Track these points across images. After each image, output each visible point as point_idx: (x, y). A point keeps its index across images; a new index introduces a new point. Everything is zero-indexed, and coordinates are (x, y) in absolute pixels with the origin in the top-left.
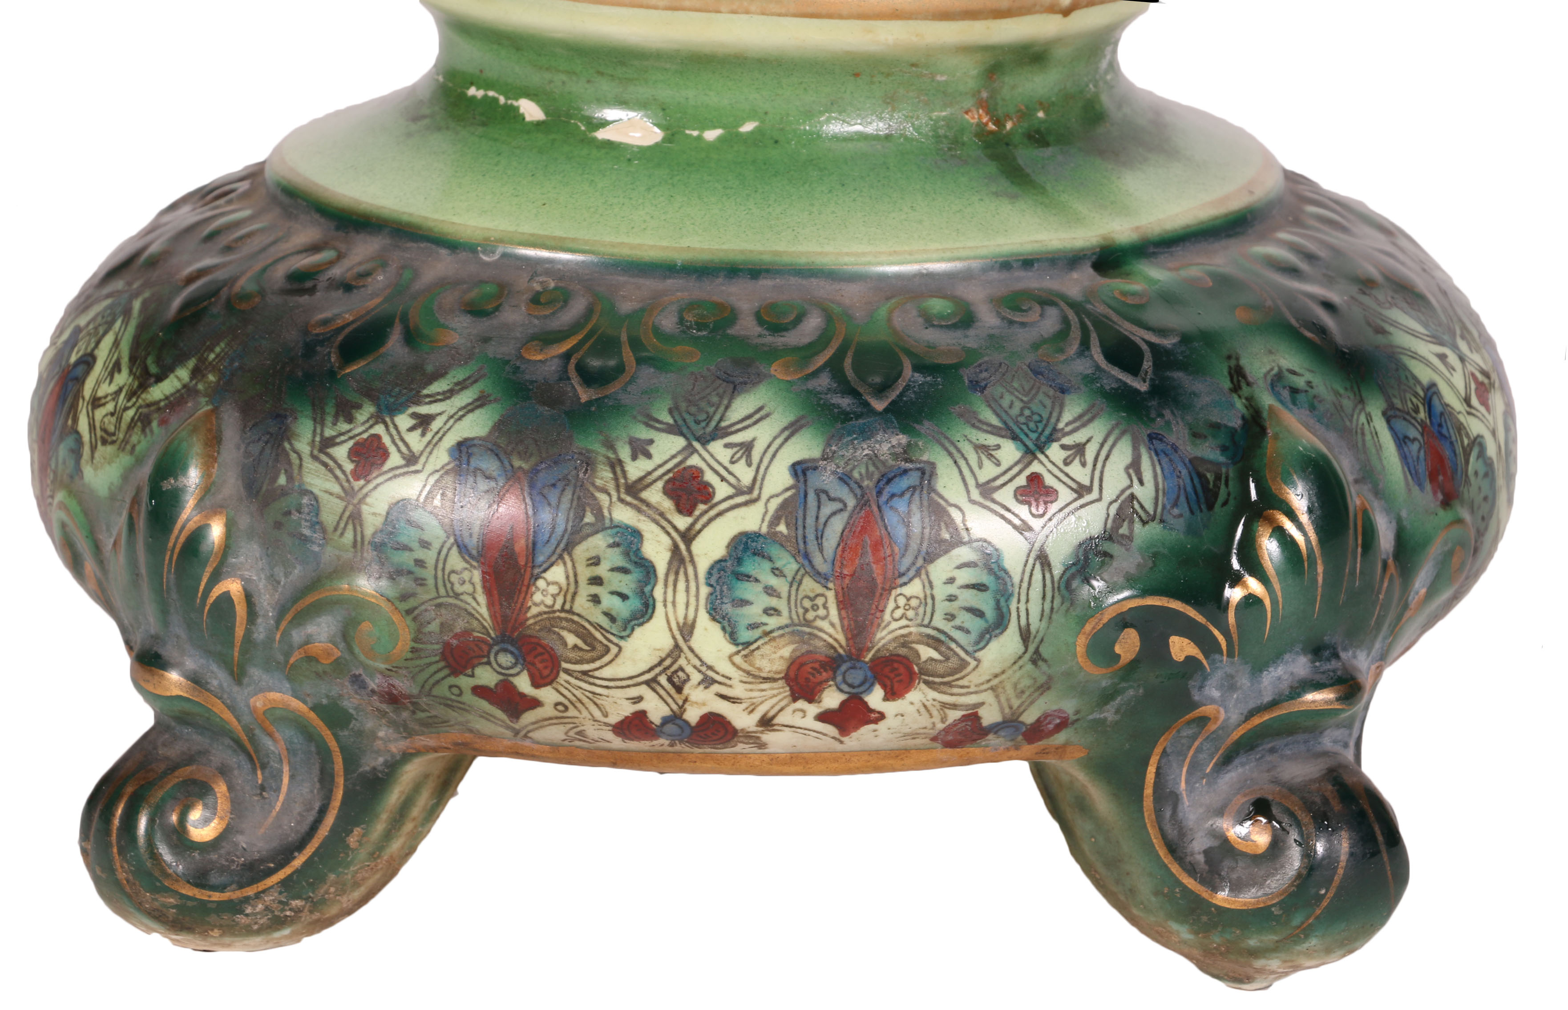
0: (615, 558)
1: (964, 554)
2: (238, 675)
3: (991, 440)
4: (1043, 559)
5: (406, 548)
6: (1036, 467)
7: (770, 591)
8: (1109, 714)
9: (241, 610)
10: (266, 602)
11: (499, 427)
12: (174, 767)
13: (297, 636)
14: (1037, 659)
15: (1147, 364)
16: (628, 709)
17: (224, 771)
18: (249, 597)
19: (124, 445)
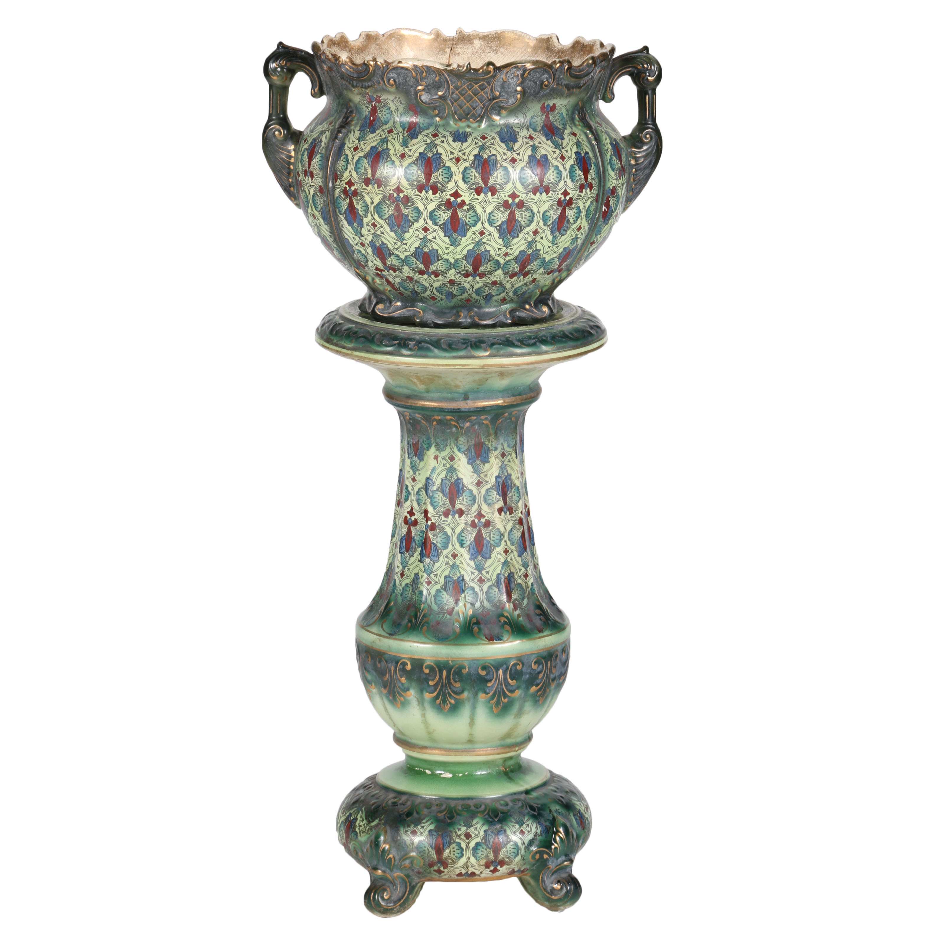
0: (457, 847)
1: (512, 843)
2: (392, 870)
3: (514, 824)
4: (524, 843)
5: (422, 848)
6: (521, 828)
7: (482, 851)
8: (534, 868)
9: (393, 860)
10: (397, 858)
11: (436, 827)
12: (380, 887)
13: (403, 863)
14: (523, 859)
15: (536, 810)
16: (459, 872)
17: (389, 887)
18: (394, 857)
19: (367, 833)
